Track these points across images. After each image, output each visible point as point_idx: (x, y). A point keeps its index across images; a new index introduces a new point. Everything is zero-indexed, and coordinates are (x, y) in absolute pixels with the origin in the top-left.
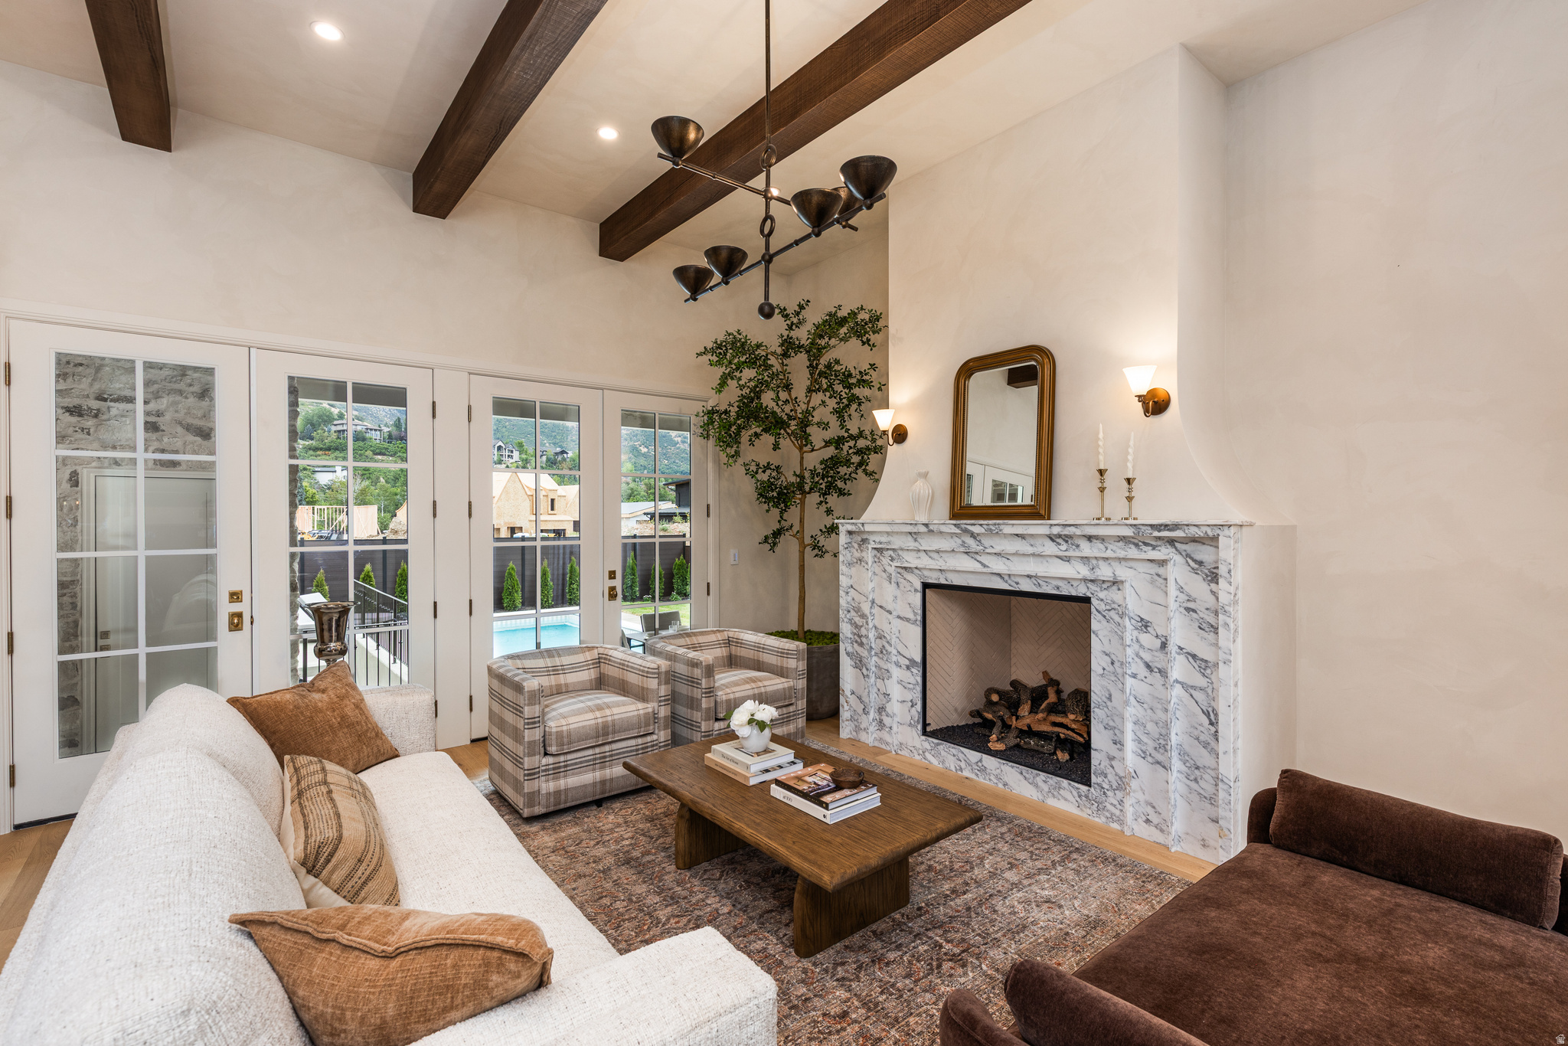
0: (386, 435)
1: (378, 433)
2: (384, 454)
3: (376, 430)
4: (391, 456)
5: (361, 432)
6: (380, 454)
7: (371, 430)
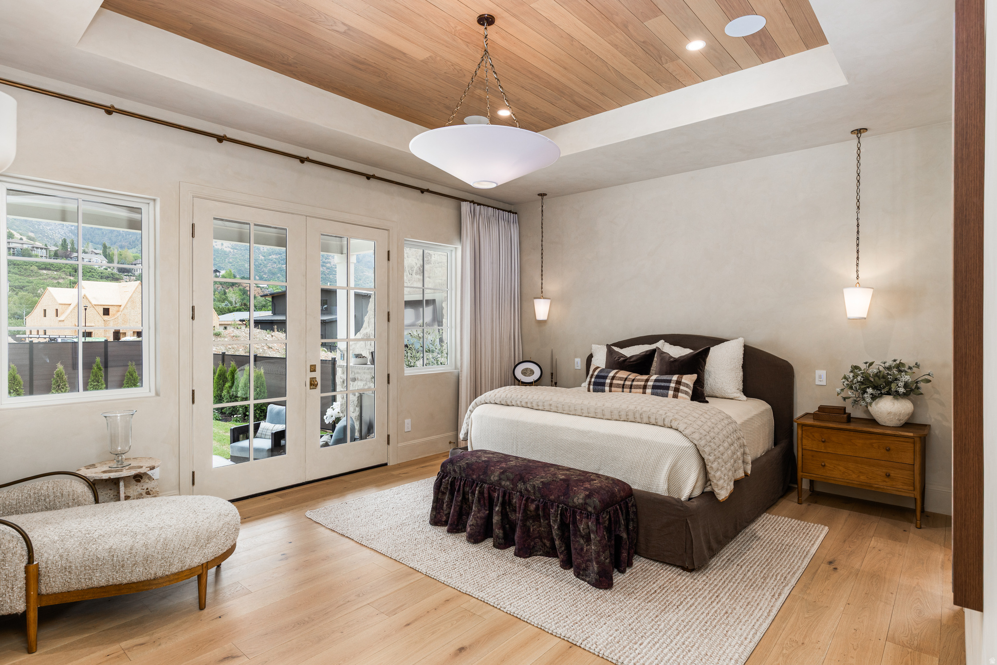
0: (53, 253)
1: (44, 251)
2: (49, 269)
3: (42, 249)
4: (56, 271)
5: (27, 249)
6: (45, 269)
7: (37, 248)
